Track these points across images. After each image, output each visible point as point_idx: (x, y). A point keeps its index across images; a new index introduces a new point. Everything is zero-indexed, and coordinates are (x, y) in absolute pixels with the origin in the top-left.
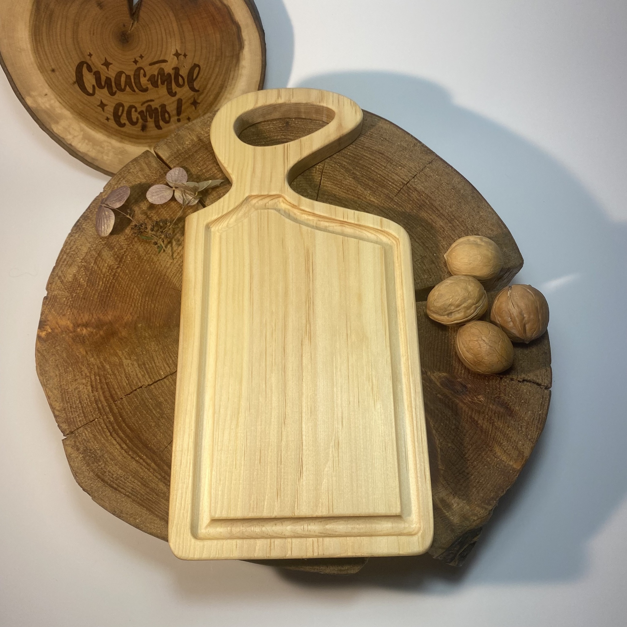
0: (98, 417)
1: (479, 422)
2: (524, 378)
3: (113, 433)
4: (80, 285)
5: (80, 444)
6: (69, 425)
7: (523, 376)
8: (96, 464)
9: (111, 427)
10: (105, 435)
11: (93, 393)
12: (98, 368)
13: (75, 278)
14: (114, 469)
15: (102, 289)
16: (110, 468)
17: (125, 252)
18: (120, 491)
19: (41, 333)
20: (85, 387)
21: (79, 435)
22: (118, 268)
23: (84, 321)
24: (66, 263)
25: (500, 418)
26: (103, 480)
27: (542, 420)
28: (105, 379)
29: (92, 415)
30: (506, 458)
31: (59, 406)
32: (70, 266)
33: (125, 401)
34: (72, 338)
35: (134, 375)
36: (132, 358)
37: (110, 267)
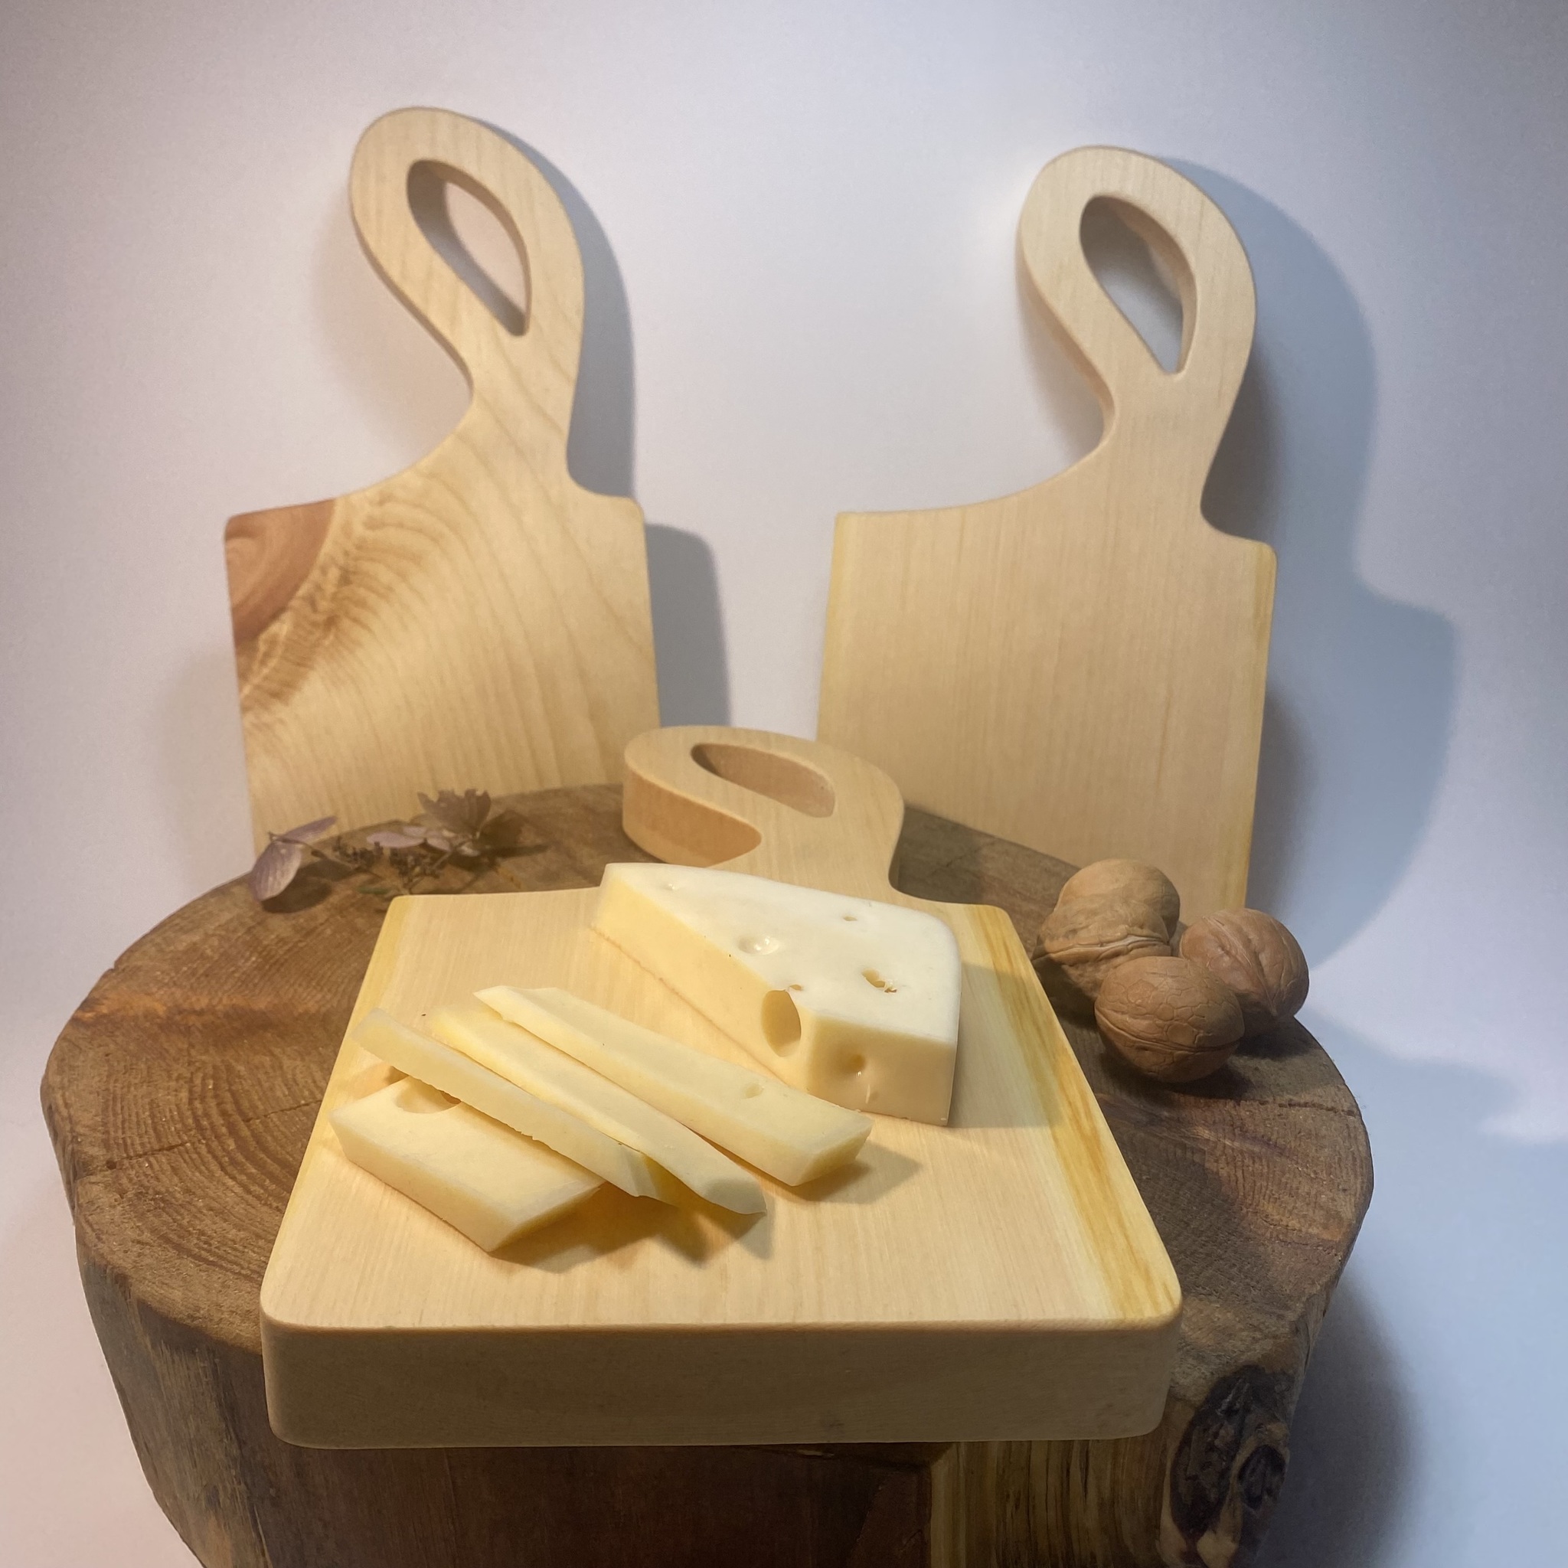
0: (196, 1140)
1: (1207, 1165)
2: (1291, 1100)
3: (229, 1169)
4: (203, 957)
5: (130, 1182)
6: (108, 1152)
7: (1287, 1097)
8: (165, 1217)
9: (227, 1159)
10: (206, 1168)
11: (191, 1101)
12: (215, 1067)
13: (193, 947)
14: (214, 1227)
15: (255, 965)
16: (207, 1225)
17: (322, 924)
18: (221, 1267)
19: (80, 1014)
20: (174, 1093)
21: (132, 1167)
22: (300, 941)
23: (197, 1008)
24: (177, 928)
25: (1257, 1160)
26: (178, 1247)
27: (1362, 1161)
28: (230, 1085)
29: (180, 1137)
30: (1299, 1222)
31: (92, 1119)
32: (186, 932)
33: (275, 1120)
34: (160, 1026)
35: (306, 1082)
36: (307, 1058)
37: (281, 941)
